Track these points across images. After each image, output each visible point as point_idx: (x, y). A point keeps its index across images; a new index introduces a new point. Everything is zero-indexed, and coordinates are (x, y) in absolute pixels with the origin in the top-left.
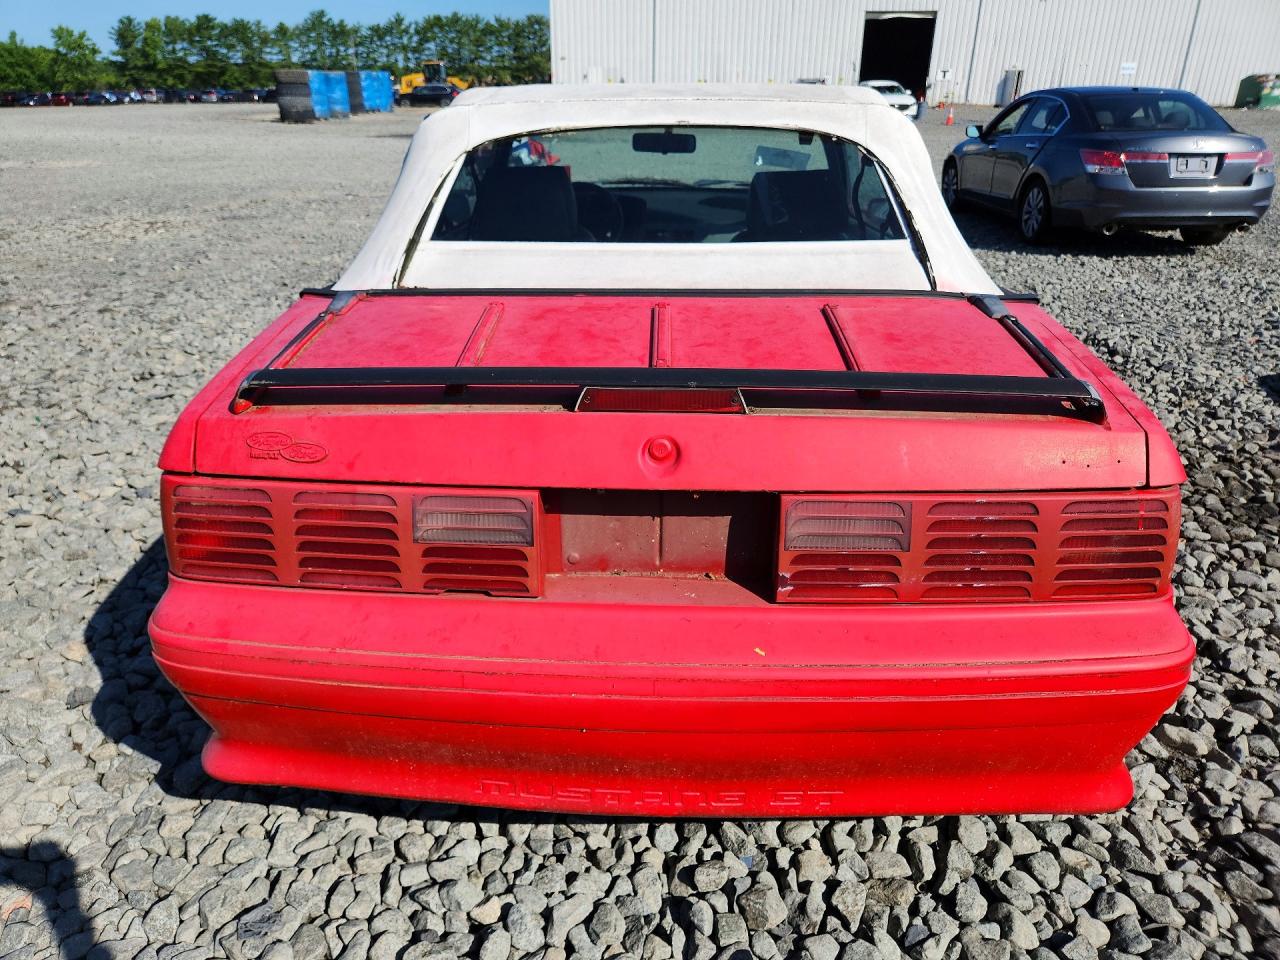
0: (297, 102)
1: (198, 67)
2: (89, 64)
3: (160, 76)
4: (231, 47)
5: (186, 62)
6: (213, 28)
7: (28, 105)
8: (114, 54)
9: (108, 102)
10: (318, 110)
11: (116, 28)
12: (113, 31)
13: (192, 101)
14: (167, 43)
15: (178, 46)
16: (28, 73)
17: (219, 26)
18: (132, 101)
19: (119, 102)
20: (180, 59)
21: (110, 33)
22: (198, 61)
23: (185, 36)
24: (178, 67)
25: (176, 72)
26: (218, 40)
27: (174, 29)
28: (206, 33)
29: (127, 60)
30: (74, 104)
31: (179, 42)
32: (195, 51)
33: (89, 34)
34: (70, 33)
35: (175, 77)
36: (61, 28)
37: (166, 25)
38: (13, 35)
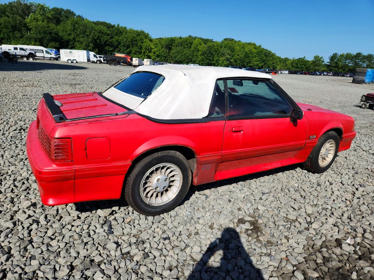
0: (359, 78)
1: (351, 67)
2: (320, 65)
3: (338, 69)
4: (363, 62)
5: (348, 66)
6: (360, 56)
7: (298, 74)
8: (328, 63)
9: (317, 75)
10: (367, 81)
11: (331, 56)
12: (330, 57)
13: (341, 76)
14: (344, 60)
15: (347, 61)
16: (304, 66)
17: (363, 56)
18: (324, 75)
19: (320, 75)
20: (346, 65)
21: (329, 57)
22: (352, 65)
23: (351, 59)
24: (344, 67)
25: (343, 68)
26: (361, 60)
27: (348, 57)
28: (357, 58)
29: (331, 64)
30: (309, 75)
31: (348, 60)
32: (352, 63)
33: (323, 58)
34: (319, 57)
35: (342, 69)
36: (317, 56)
37: (346, 56)
38: (305, 57)
